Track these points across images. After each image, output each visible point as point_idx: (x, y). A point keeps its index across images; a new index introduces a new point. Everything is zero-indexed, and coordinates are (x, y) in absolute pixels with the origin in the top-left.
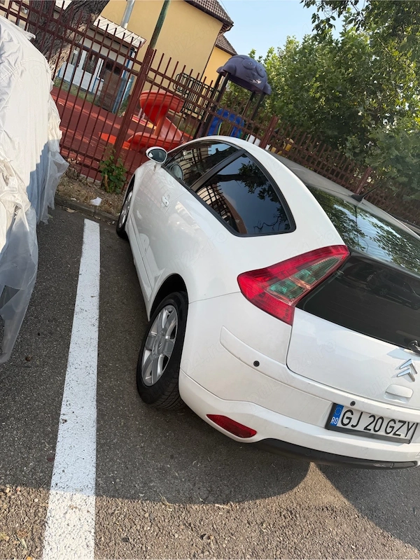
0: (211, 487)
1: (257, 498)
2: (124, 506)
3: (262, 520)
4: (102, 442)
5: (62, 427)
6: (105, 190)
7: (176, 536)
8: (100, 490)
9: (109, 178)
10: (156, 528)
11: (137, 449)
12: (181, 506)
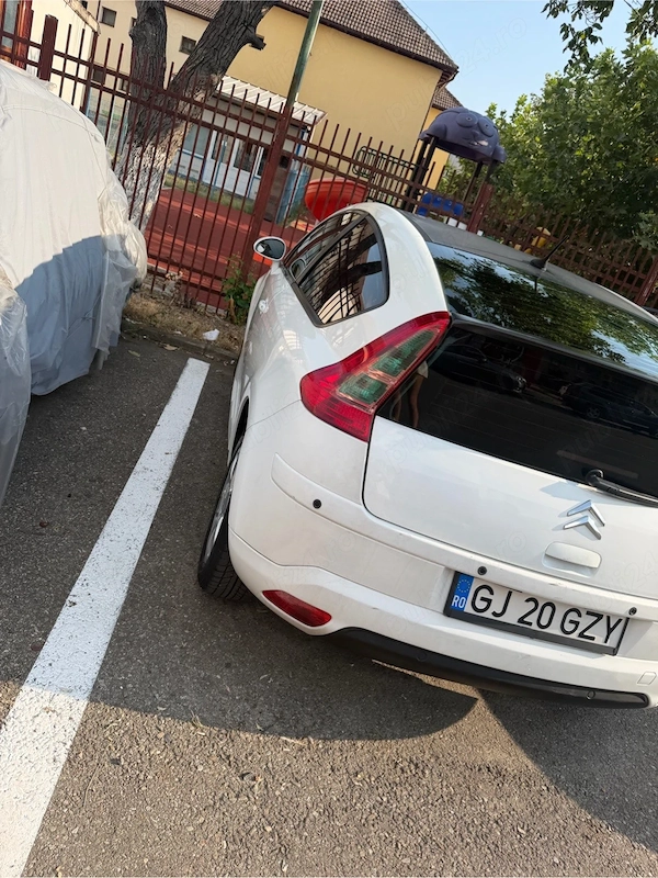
0: (282, 713)
1: (360, 737)
2: (128, 718)
3: (358, 769)
4: (122, 634)
5: (66, 611)
7: (200, 769)
8: (97, 695)
9: (236, 304)
10: (171, 754)
11: (174, 650)
12: (223, 731)
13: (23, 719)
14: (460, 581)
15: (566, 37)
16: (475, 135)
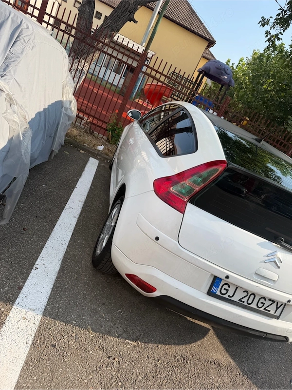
0: (127, 328)
1: (160, 343)
2: (59, 326)
3: (159, 358)
4: (58, 285)
5: (33, 271)
6: (109, 142)
7: (91, 352)
8: (46, 313)
9: (112, 135)
10: (78, 344)
11: (80, 295)
12: (101, 335)
13: (13, 322)
14: (216, 280)
15: (267, 36)
16: (222, 73)
